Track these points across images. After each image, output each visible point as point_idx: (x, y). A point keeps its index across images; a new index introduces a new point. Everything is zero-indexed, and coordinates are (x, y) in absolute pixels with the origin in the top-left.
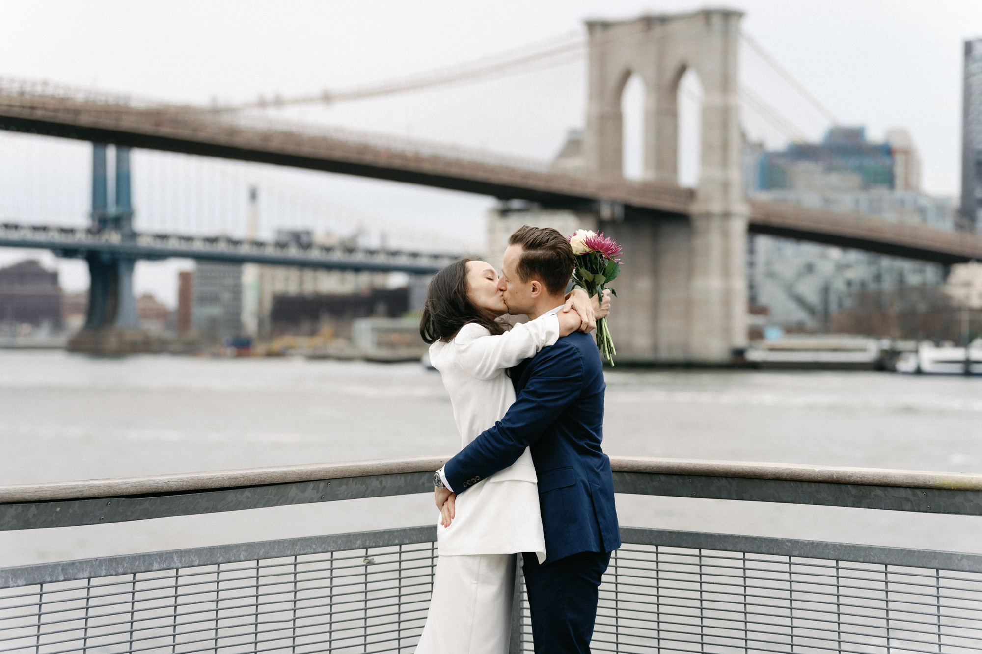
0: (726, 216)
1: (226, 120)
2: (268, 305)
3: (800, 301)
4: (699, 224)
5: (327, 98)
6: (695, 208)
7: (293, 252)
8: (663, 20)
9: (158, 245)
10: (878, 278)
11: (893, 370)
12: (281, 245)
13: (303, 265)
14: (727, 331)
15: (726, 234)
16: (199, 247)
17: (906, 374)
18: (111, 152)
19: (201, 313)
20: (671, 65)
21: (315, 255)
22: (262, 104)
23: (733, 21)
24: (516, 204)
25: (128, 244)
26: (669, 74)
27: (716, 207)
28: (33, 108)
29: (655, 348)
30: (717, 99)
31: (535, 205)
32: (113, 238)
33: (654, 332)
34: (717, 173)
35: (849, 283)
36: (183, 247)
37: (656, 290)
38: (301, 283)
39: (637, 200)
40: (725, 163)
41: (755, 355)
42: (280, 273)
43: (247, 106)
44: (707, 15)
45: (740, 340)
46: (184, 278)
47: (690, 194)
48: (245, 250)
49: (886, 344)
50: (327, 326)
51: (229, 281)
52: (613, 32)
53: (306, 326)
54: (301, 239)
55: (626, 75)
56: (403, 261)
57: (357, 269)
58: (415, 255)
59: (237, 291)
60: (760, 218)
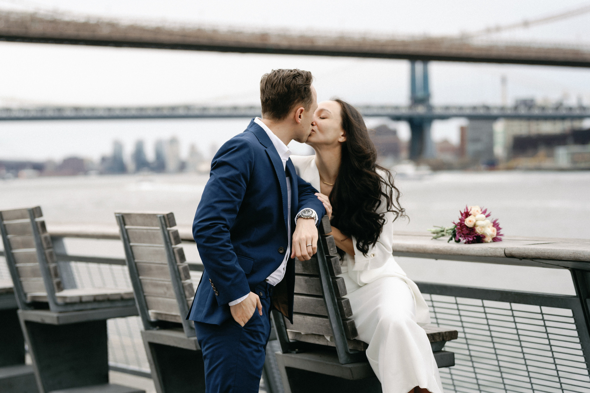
2: (510, 141)
5: (526, 24)
7: (523, 111)
9: (446, 112)
12: (516, 108)
13: (529, 118)
16: (468, 112)
18: (419, 65)
19: (471, 148)
21: (536, 112)
22: (488, 30)
25: (429, 112)
32: (421, 110)
36: (461, 112)
38: (529, 128)
42: (517, 123)
46: (463, 130)
48: (495, 112)
50: (542, 152)
51: (485, 130)
53: (530, 152)
54: (529, 104)
57: (563, 118)
59: (491, 135)
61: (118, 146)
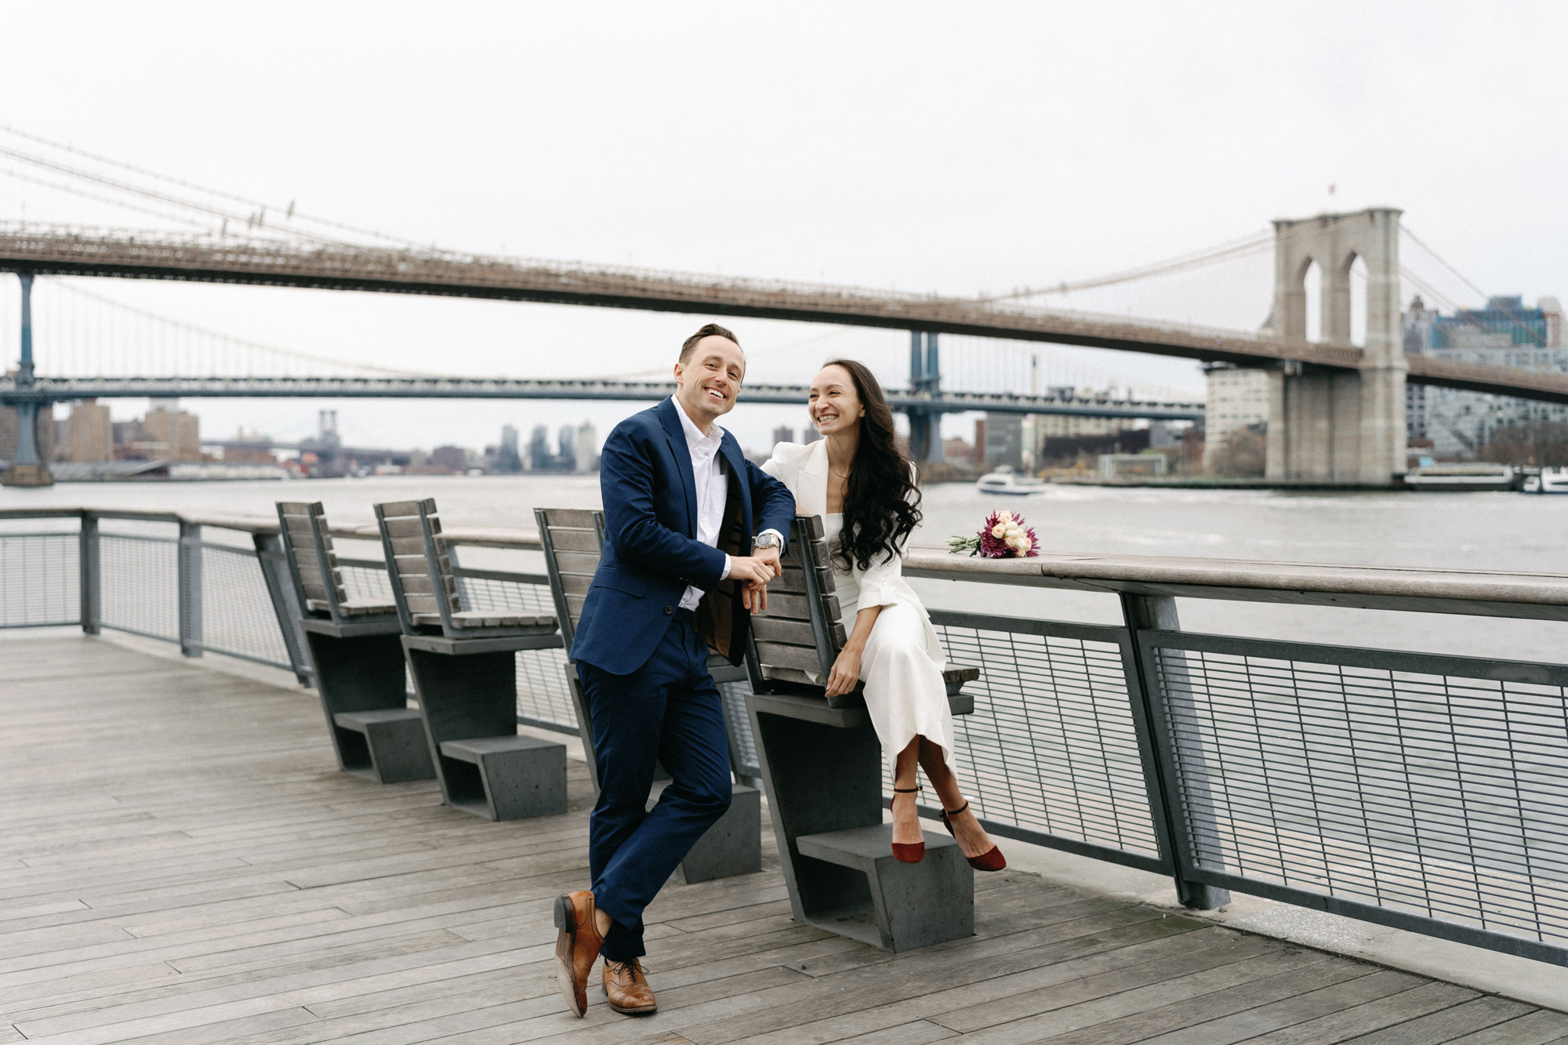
0: (1389, 369)
1: (987, 307)
2: (1041, 444)
3: (1460, 436)
4: (1366, 377)
5: (1064, 288)
6: (1363, 364)
7: (1058, 404)
8: (1336, 218)
9: (958, 401)
10: (1525, 417)
11: (1522, 491)
12: (1050, 399)
13: (1067, 414)
14: (1390, 459)
15: (1388, 385)
16: (987, 401)
17: (1531, 493)
18: (924, 337)
19: (990, 451)
20: (1343, 254)
21: (1075, 406)
22: (1016, 295)
23: (1393, 217)
24: (1216, 364)
25: (937, 401)
26: (1342, 260)
27: (1380, 363)
28: (848, 306)
29: (1331, 474)
30: (1381, 278)
31: (1232, 365)
32: (925, 397)
33: (1331, 462)
34: (1381, 336)
35: (1500, 421)
36: (976, 402)
37: (1332, 428)
38: (1066, 427)
39: (1314, 360)
40: (1387, 329)
41: (1410, 479)
42: (1050, 419)
43: (1006, 297)
44: (1371, 213)
45: (1401, 467)
46: (979, 424)
47: (1360, 353)
48: (1023, 403)
49: (1517, 469)
50: (1082, 460)
51: (1011, 427)
52: (1295, 229)
53: (1067, 460)
54: (1064, 394)
55: (1308, 262)
56: (1144, 409)
57: (1109, 416)
58: (1153, 404)
59: (1018, 434)
60: (1418, 372)
61: (510, 433)
